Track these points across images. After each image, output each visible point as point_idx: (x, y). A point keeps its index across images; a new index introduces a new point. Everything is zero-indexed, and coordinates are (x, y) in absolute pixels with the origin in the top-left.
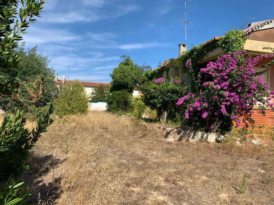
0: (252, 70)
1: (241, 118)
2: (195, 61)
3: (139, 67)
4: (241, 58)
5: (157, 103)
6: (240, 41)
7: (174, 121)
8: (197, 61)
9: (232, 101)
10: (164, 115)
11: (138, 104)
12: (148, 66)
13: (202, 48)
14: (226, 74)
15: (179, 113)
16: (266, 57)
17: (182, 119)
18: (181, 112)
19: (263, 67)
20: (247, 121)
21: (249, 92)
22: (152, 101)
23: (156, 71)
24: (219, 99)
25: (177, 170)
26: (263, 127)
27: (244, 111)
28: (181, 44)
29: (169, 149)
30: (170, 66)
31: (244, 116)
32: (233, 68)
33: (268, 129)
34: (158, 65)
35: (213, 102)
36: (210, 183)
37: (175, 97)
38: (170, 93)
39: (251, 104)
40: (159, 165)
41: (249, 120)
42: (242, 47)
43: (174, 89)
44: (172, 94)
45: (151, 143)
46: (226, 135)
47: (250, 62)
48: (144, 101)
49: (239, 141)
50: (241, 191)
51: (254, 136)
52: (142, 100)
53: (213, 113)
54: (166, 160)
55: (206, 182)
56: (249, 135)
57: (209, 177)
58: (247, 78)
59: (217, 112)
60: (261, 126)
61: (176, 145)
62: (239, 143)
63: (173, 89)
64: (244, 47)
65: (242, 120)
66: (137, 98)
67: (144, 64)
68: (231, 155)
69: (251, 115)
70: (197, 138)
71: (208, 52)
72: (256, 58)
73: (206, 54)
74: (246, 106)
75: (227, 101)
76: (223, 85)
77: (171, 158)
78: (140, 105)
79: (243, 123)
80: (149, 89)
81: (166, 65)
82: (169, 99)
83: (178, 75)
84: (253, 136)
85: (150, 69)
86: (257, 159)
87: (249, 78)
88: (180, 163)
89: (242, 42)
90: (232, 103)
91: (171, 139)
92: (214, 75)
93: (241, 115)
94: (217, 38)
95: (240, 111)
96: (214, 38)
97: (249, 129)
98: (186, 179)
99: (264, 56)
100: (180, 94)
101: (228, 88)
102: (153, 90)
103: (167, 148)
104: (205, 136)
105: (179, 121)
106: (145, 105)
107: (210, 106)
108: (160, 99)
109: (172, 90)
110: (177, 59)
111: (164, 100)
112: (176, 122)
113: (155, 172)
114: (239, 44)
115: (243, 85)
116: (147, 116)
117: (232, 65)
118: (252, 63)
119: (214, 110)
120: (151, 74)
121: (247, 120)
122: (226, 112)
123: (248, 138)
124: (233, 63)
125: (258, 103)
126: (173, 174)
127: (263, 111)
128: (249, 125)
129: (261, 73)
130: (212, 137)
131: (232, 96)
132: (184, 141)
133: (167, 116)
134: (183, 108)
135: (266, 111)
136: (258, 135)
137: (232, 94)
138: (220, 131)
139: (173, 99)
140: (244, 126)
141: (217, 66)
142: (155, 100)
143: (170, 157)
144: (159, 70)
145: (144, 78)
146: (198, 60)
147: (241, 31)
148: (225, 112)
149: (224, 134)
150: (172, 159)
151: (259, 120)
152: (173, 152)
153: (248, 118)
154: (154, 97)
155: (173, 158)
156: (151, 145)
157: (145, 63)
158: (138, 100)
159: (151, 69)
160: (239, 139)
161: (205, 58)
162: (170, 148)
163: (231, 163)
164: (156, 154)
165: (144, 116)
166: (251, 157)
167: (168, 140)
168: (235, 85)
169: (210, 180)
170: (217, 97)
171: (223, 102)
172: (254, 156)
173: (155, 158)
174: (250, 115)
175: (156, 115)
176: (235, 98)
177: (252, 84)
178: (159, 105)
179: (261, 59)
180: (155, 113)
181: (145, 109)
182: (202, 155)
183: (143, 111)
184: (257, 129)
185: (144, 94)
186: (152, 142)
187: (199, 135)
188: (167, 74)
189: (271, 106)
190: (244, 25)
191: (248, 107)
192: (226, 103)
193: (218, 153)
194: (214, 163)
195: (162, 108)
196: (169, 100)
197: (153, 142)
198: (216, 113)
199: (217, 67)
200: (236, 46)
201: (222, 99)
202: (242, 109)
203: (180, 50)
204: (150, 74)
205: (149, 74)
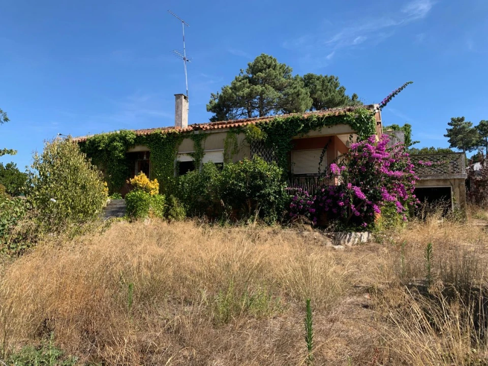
30: (207, 133)
83: (235, 150)
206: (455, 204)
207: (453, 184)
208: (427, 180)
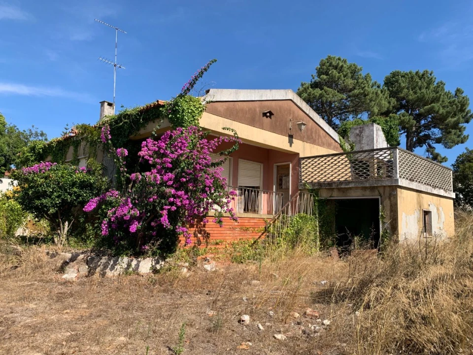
0: (208, 157)
1: (192, 230)
2: (126, 133)
3: (19, 132)
4: (195, 138)
5: (50, 207)
6: (195, 112)
7: (83, 239)
8: (128, 135)
9: (179, 204)
10: (62, 229)
11: (8, 207)
12: (39, 132)
13: (138, 114)
14: (172, 161)
15: (93, 224)
16: (226, 140)
17: (97, 235)
18: (96, 223)
19: (221, 154)
20: (199, 235)
21: (203, 191)
22: (37, 202)
23: (54, 145)
24: (160, 201)
25: (73, 333)
26: (220, 244)
27: (196, 220)
28: (104, 102)
29: (65, 293)
30: (80, 138)
31: (195, 226)
32: (182, 152)
33: (227, 245)
34: (63, 132)
35: (150, 206)
36: (130, 346)
37: (87, 195)
38: (76, 187)
39: (206, 209)
40: (35, 329)
41: (202, 233)
42: (196, 121)
43: (86, 180)
44: (82, 189)
45: (28, 286)
46: (168, 260)
47: (207, 146)
48: (19, 203)
49: (187, 267)
50: (177, 351)
51: (208, 258)
52: (17, 199)
53: (149, 224)
54: (54, 317)
55: (123, 345)
56: (201, 256)
57: (130, 336)
58: (201, 170)
59: (156, 222)
60: (218, 241)
61: (79, 284)
62: (185, 270)
63: (84, 181)
64: (199, 123)
65: (193, 233)
66: (6, 194)
67: (31, 128)
68: (172, 293)
69: (206, 226)
70: (120, 268)
71: (148, 122)
72: (213, 140)
73: (143, 125)
74: (199, 213)
75: (172, 204)
76: (165, 178)
77: (65, 311)
78: (12, 210)
79: (194, 239)
80: (33, 179)
81: (74, 135)
82: (75, 198)
83: (95, 156)
84: (206, 257)
85: (44, 138)
86: (207, 294)
87: (203, 169)
88: (82, 319)
89: (197, 115)
90: (178, 207)
91: (71, 274)
92: (151, 160)
93: (192, 226)
94: (161, 102)
95: (191, 220)
96: (158, 101)
97: (202, 248)
98: (88, 347)
99: (224, 139)
100: (97, 189)
101: (174, 183)
102: (42, 180)
103: (60, 293)
104: (134, 263)
105: (91, 238)
106: (23, 209)
107: (145, 211)
108: (57, 199)
109: (80, 182)
110: (95, 126)
111: (63, 200)
112: (86, 242)
113: (24, 345)
114: (193, 117)
115: (195, 181)
116: (27, 231)
117: (181, 147)
118: (209, 148)
119: (150, 218)
120: (42, 148)
121: (200, 233)
122: (169, 222)
123: (199, 261)
124: (182, 145)
125: (216, 206)
126: (64, 343)
127: (219, 220)
128: (202, 241)
129: (218, 164)
130: (146, 265)
131: (179, 197)
132: (97, 276)
133: (68, 231)
134: (102, 215)
135: (223, 218)
136: (213, 256)
137: (179, 193)
138: (159, 253)
139: (83, 199)
140: (195, 243)
141: (158, 147)
142: (45, 201)
143: (63, 310)
144: (59, 142)
145: (28, 156)
146: (130, 133)
147: (197, 98)
148: (167, 223)
149: (164, 259)
150: (67, 313)
151: (215, 232)
152: (71, 299)
153: (201, 230)
154: (44, 195)
155: (68, 311)
156: (27, 290)
157: (33, 126)
158: (8, 198)
159: (46, 140)
160: (187, 264)
161: (142, 131)
162: (67, 293)
163: (170, 305)
164: (35, 306)
165: (19, 232)
166: (200, 293)
167: (65, 276)
168: (185, 180)
169: (132, 340)
170: (156, 197)
171: (166, 205)
172: (204, 290)
173: (31, 317)
174: (204, 226)
175: (49, 229)
176: (183, 198)
177: (207, 178)
178: (52, 211)
179: (220, 143)
180: (45, 226)
181: (25, 218)
182: (124, 298)
183: (19, 222)
184: (213, 247)
185: (23, 188)
186: (30, 283)
187: (123, 263)
188: (76, 151)
189: (230, 211)
190: (201, 90)
191: (201, 213)
192: (169, 207)
193: (152, 292)
194: (142, 309)
195: (59, 216)
196: (75, 200)
197: (31, 285)
198: (153, 224)
199: (157, 149)
200: (189, 119)
201: (163, 201)
202: (194, 216)
203: (102, 111)
204: (40, 149)
205: (37, 147)
206: (384, 223)
207: (382, 194)
208: (350, 188)
